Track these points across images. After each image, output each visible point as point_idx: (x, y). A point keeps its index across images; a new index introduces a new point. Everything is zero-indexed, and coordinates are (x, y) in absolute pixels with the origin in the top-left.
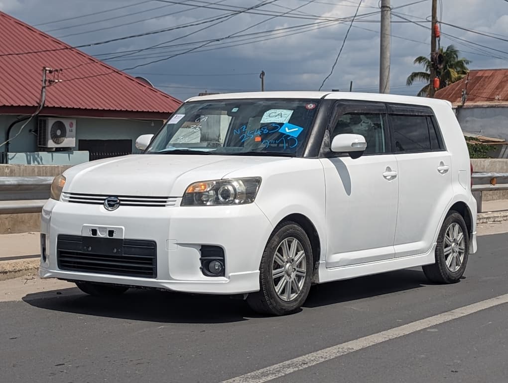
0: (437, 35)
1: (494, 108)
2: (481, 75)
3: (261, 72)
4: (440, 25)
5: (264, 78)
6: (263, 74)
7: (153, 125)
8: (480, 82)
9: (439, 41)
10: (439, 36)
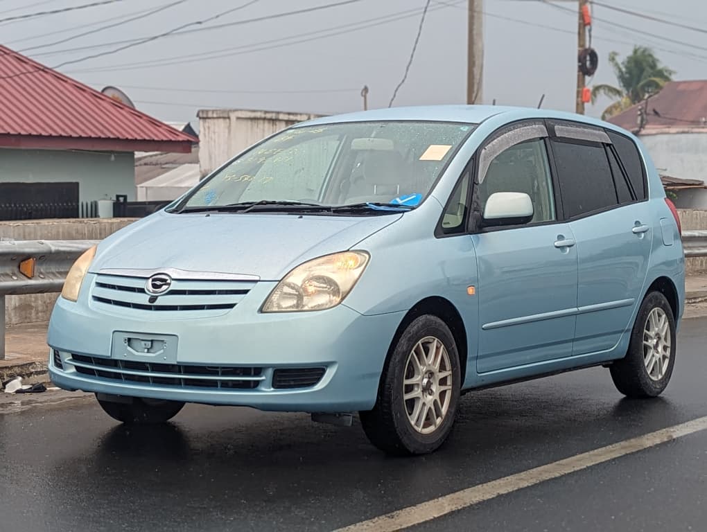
0: (587, 22)
3: (363, 87)
4: (592, 7)
5: (368, 95)
6: (366, 89)
7: (113, 158)
9: (590, 31)
10: (589, 24)
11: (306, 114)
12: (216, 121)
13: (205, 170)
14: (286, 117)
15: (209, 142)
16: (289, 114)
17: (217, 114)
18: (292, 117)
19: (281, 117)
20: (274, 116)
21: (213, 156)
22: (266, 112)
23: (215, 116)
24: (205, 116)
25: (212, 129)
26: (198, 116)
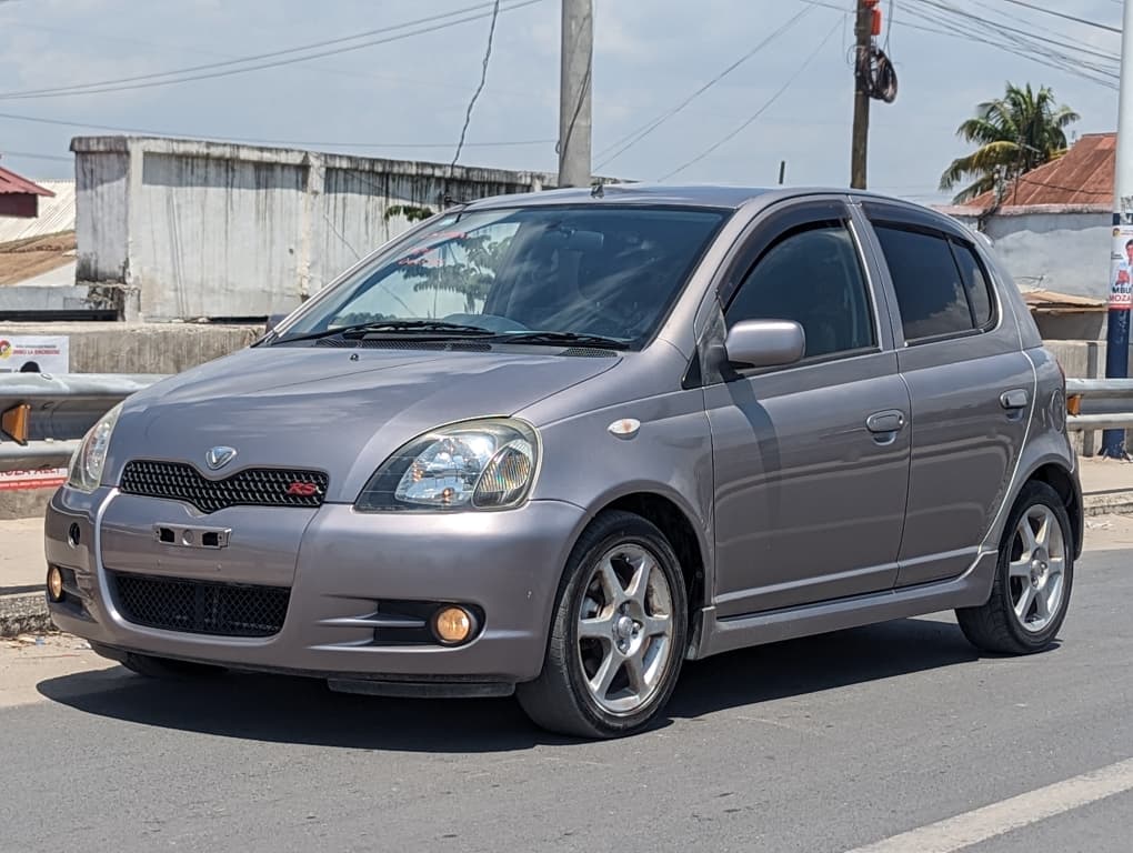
1: (1078, 216)
2: (1107, 147)
8: (1104, 164)
11: (300, 152)
12: (104, 158)
13: (85, 254)
14: (255, 156)
15: (92, 199)
16: (261, 149)
17: (105, 144)
18: (267, 157)
19: (244, 154)
20: (227, 152)
21: (99, 227)
22: (209, 144)
23: (102, 148)
24: (84, 148)
25: (97, 174)
26: (72, 149)
